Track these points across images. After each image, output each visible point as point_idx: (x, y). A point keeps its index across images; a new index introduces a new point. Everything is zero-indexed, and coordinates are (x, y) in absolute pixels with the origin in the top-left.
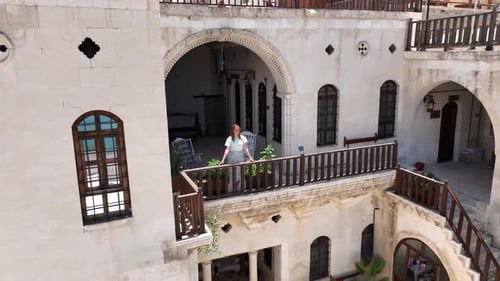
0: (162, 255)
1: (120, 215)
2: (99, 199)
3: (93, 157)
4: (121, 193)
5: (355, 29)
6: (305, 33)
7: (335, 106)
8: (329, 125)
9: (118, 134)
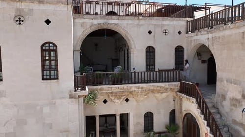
0: (69, 96)
1: (54, 79)
2: (48, 72)
3: (47, 58)
4: (56, 71)
5: (162, 24)
6: (139, 26)
7: (154, 55)
8: (152, 63)
9: (56, 51)
